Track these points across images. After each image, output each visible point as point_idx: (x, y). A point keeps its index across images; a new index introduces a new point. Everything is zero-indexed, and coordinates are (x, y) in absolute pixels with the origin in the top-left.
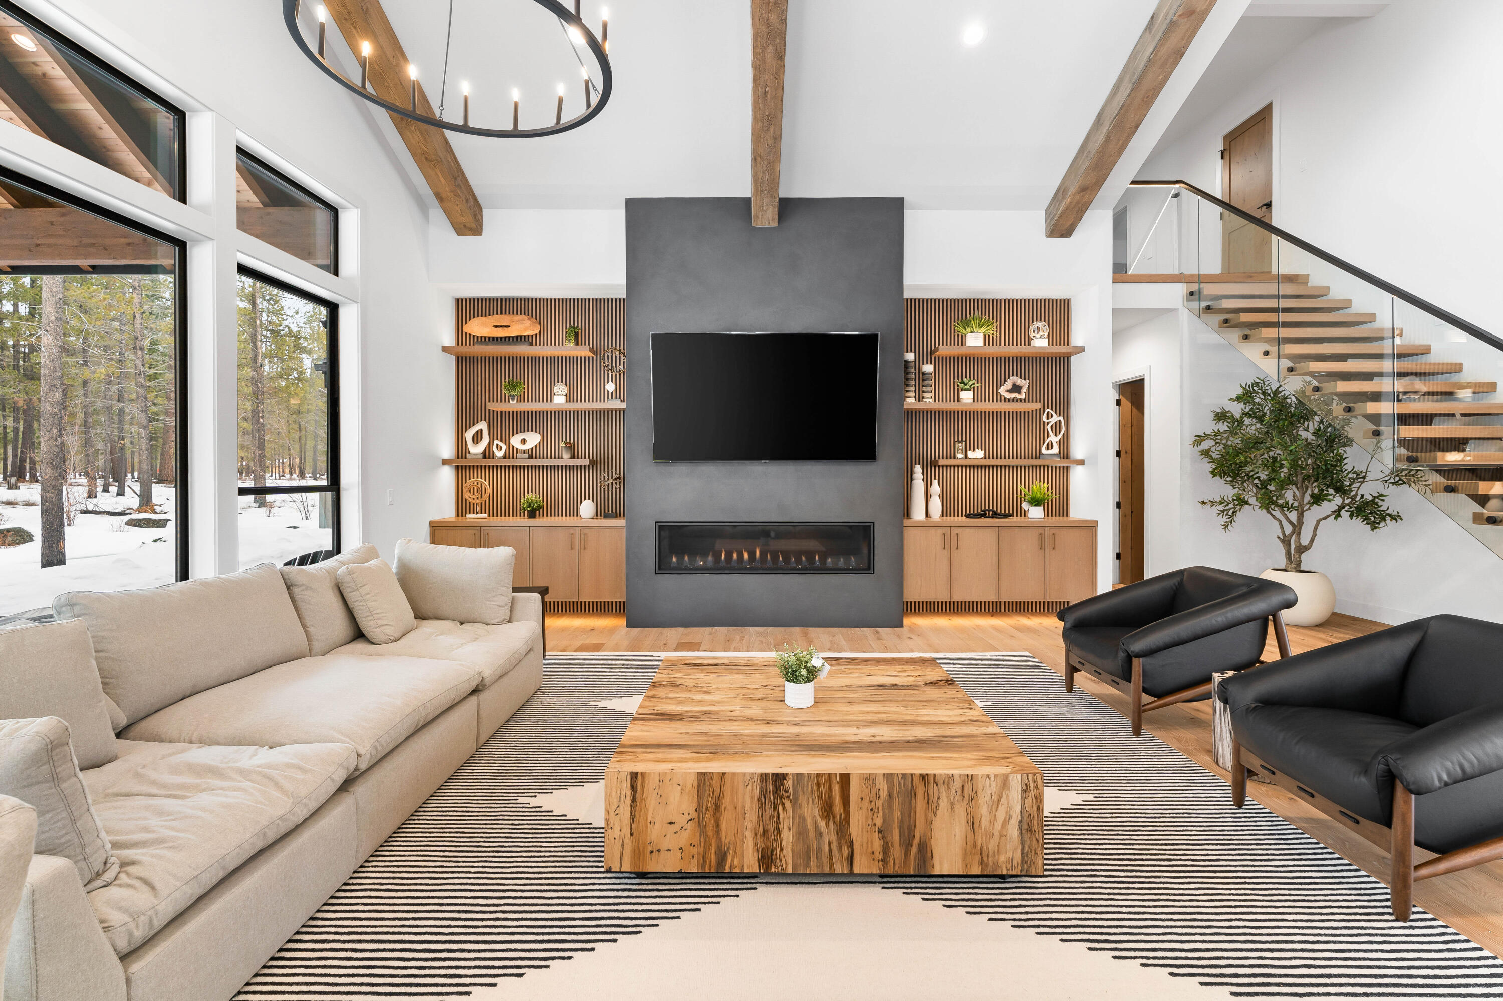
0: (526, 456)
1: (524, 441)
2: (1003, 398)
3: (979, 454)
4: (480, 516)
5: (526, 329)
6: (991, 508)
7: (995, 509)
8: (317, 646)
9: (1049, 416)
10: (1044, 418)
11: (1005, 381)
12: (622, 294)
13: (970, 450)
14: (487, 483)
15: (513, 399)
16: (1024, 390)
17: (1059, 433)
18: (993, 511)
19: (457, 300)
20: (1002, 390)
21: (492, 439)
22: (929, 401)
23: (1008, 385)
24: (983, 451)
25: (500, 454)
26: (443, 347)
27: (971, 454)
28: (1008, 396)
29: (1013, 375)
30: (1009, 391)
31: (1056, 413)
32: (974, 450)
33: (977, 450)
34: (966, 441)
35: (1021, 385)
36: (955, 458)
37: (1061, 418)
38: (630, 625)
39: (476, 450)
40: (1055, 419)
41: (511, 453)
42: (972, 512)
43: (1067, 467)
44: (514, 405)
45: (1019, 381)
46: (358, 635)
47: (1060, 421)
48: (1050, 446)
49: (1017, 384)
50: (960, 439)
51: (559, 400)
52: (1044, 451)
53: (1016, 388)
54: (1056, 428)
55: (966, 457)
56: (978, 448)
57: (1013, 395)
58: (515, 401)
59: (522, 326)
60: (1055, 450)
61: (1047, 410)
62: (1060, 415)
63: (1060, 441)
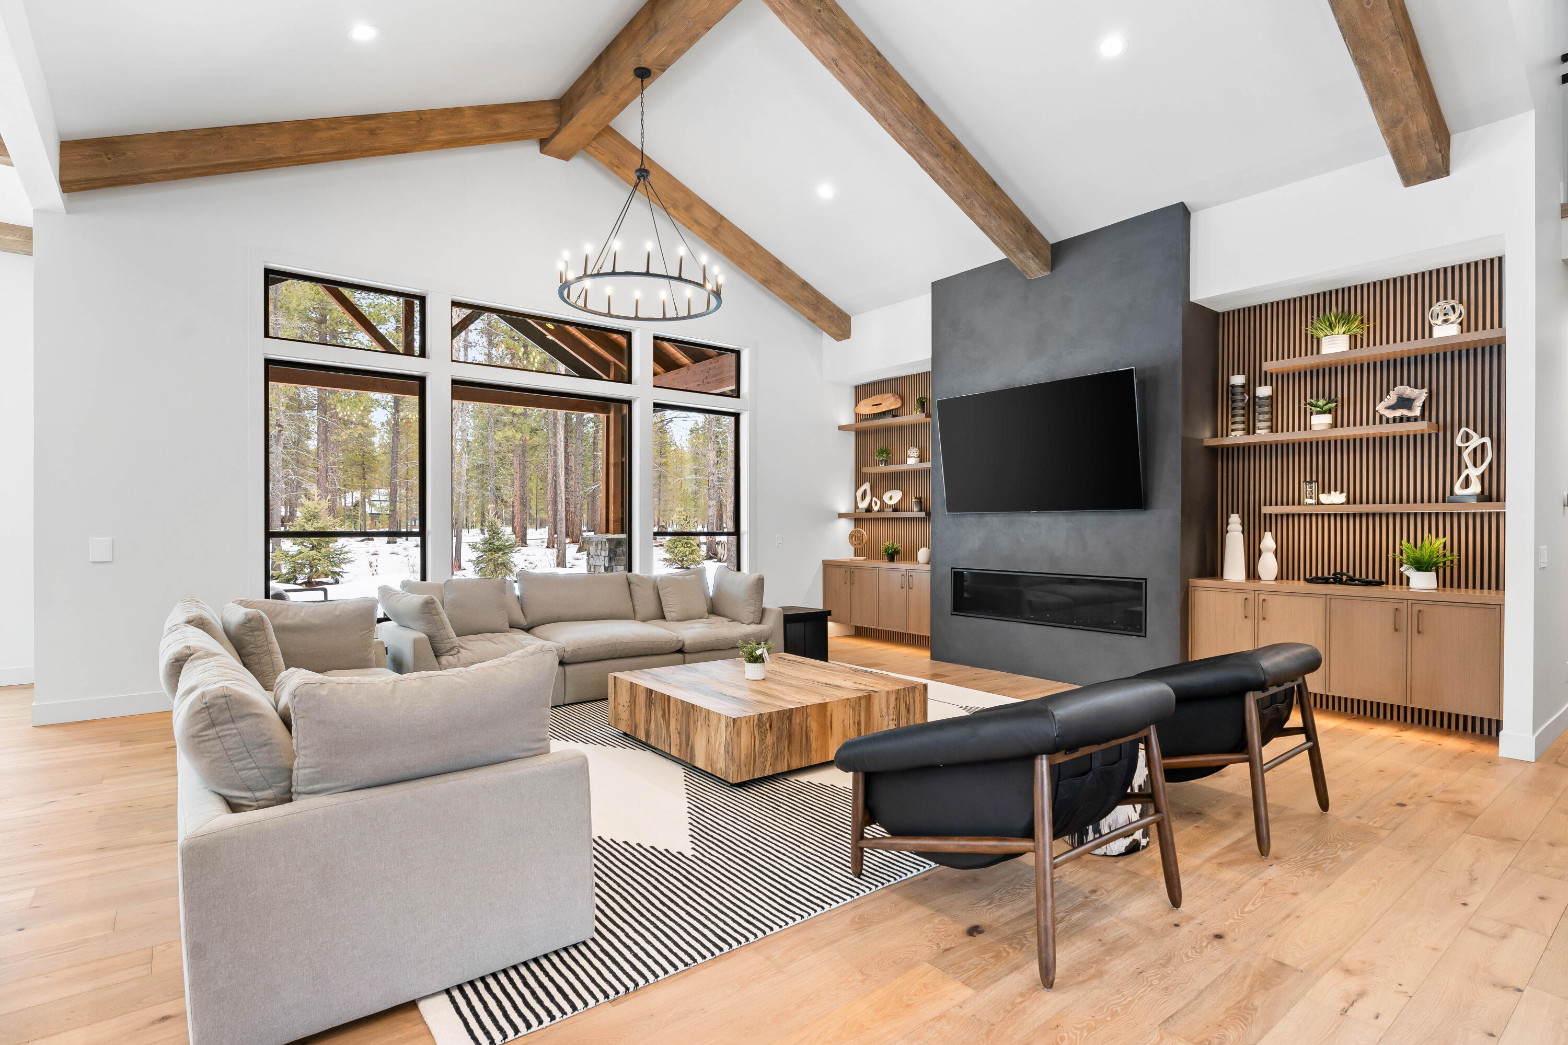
0: (891, 510)
1: (891, 498)
2: (1384, 419)
3: (1337, 498)
4: (859, 558)
5: (891, 405)
6: (1345, 571)
7: (1351, 573)
8: (638, 616)
9: (1467, 438)
10: (1458, 442)
11: (1388, 394)
12: (928, 368)
13: (1323, 492)
14: (865, 534)
15: (882, 464)
16: (1418, 404)
17: (1482, 462)
18: (1348, 576)
19: (856, 387)
20: (1380, 407)
21: (873, 495)
22: (1263, 434)
23: (1392, 399)
24: (1344, 494)
25: (876, 508)
26: (839, 427)
27: (1324, 498)
28: (1390, 414)
29: (1402, 384)
30: (1392, 407)
31: (1475, 430)
32: (1329, 492)
33: (1332, 492)
34: (1317, 481)
35: (1413, 396)
36: (1299, 504)
37: (1487, 440)
38: (933, 658)
39: (863, 505)
40: (1476, 441)
41: (884, 506)
42: (1320, 575)
43: (1498, 514)
44: (883, 468)
45: (1408, 391)
46: (663, 617)
47: (1483, 445)
48: (1467, 483)
49: (1405, 396)
50: (1308, 479)
51: (912, 461)
52: (1458, 490)
53: (1405, 403)
54: (1478, 454)
55: (1319, 503)
56: (1336, 490)
57: (1398, 413)
58: (883, 465)
59: (889, 402)
60: (1475, 488)
61: (1464, 429)
62: (1483, 436)
63: (1483, 474)
